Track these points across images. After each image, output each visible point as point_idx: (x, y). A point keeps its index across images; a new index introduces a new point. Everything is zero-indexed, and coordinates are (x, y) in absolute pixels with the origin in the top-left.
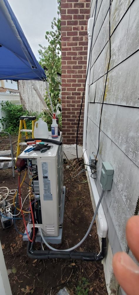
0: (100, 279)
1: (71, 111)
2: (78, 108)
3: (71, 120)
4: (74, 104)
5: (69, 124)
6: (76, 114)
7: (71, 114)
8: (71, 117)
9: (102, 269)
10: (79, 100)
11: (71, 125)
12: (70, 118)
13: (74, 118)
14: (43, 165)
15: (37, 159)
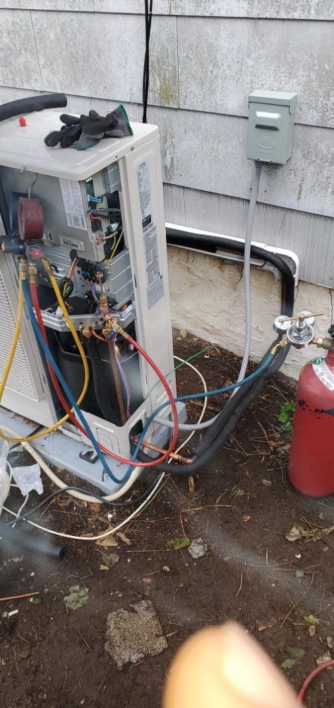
14: (139, 174)
15: (120, 163)
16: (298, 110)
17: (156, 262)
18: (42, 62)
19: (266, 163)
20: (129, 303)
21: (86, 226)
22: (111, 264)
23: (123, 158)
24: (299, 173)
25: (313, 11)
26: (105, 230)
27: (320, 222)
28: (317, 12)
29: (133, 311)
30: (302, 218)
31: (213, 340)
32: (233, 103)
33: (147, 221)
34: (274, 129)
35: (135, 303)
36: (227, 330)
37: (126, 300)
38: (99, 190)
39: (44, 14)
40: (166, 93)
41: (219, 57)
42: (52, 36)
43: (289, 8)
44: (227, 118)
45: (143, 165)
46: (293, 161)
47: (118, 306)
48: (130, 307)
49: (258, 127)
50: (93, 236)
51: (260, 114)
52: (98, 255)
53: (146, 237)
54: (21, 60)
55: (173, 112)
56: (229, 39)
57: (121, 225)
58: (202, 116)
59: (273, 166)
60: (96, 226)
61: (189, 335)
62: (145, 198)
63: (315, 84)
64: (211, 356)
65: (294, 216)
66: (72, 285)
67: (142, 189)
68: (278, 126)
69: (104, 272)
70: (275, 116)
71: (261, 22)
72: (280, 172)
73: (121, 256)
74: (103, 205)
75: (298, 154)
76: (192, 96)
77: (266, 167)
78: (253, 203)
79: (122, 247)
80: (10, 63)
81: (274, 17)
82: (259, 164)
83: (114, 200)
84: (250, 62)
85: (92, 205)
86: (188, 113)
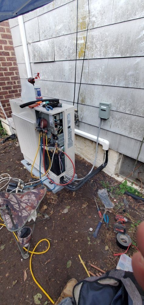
0: (106, 176)
1: (4, 76)
2: (11, 72)
3: (7, 88)
4: (6, 67)
5: (6, 93)
6: (10, 79)
7: (5, 80)
8: (6, 83)
9: (104, 173)
10: (9, 62)
11: (9, 94)
12: (5, 85)
13: (10, 85)
14: (68, 116)
15: (63, 113)
16: (111, 107)
17: (71, 137)
18: (58, 93)
19: (103, 119)
20: (63, 146)
21: (54, 126)
22: (59, 136)
23: (64, 112)
24: (111, 122)
25: (116, 84)
26: (58, 127)
27: (115, 134)
28: (117, 84)
29: (64, 148)
30: (111, 133)
31: (89, 161)
32: (97, 104)
33: (69, 127)
34: (105, 110)
35: (65, 146)
36: (93, 159)
37: (62, 145)
38: (58, 118)
39: (59, 82)
40: (83, 101)
41: (95, 94)
42: (60, 87)
43: (110, 83)
44: (95, 108)
45: (69, 114)
46: (109, 119)
47: (60, 146)
48: (63, 147)
49: (101, 110)
50: (55, 129)
51: (102, 107)
52: (56, 133)
53: (69, 131)
54: (54, 92)
55: (84, 105)
56: (97, 89)
57: (62, 127)
58: (90, 107)
59: (105, 120)
60: (56, 126)
61: (83, 159)
62: (69, 122)
63: (116, 101)
64: (88, 165)
65: (109, 132)
66: (50, 140)
67: (68, 119)
68: (106, 110)
69: (57, 137)
70: (105, 107)
71: (104, 86)
72: (106, 121)
73: (62, 134)
74: (59, 122)
75: (111, 117)
76: (88, 102)
77: (103, 120)
78: (99, 128)
79: (62, 132)
80: (52, 92)
81: (107, 85)
82: (102, 119)
83: (61, 121)
84: (101, 95)
85: (56, 121)
86: (87, 106)
